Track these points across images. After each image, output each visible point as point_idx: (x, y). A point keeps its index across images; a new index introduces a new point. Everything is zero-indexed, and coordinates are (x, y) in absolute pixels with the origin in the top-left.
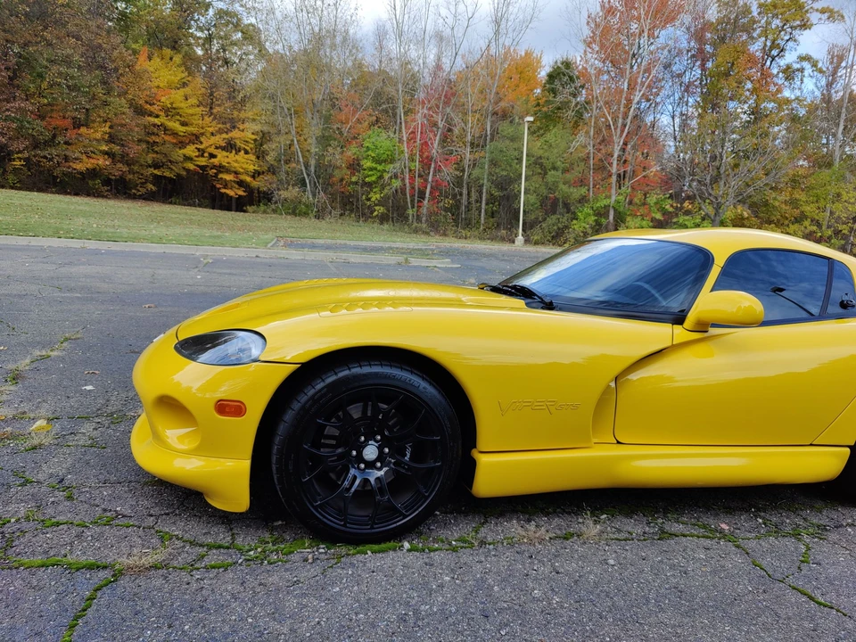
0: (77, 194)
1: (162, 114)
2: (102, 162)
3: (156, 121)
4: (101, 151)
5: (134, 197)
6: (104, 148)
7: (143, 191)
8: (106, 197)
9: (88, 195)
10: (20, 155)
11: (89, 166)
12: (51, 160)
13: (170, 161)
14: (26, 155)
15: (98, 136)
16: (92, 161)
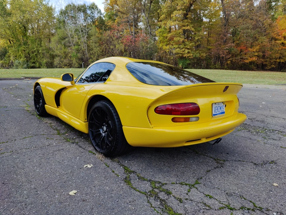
0: (245, 70)
1: (283, 39)
2: (254, 59)
3: (280, 42)
4: (255, 55)
5: (266, 70)
6: (256, 54)
7: (270, 68)
8: (255, 70)
9: (249, 70)
10: (229, 60)
11: (250, 61)
12: (238, 60)
13: (283, 56)
14: (231, 59)
15: (255, 50)
16: (251, 59)
